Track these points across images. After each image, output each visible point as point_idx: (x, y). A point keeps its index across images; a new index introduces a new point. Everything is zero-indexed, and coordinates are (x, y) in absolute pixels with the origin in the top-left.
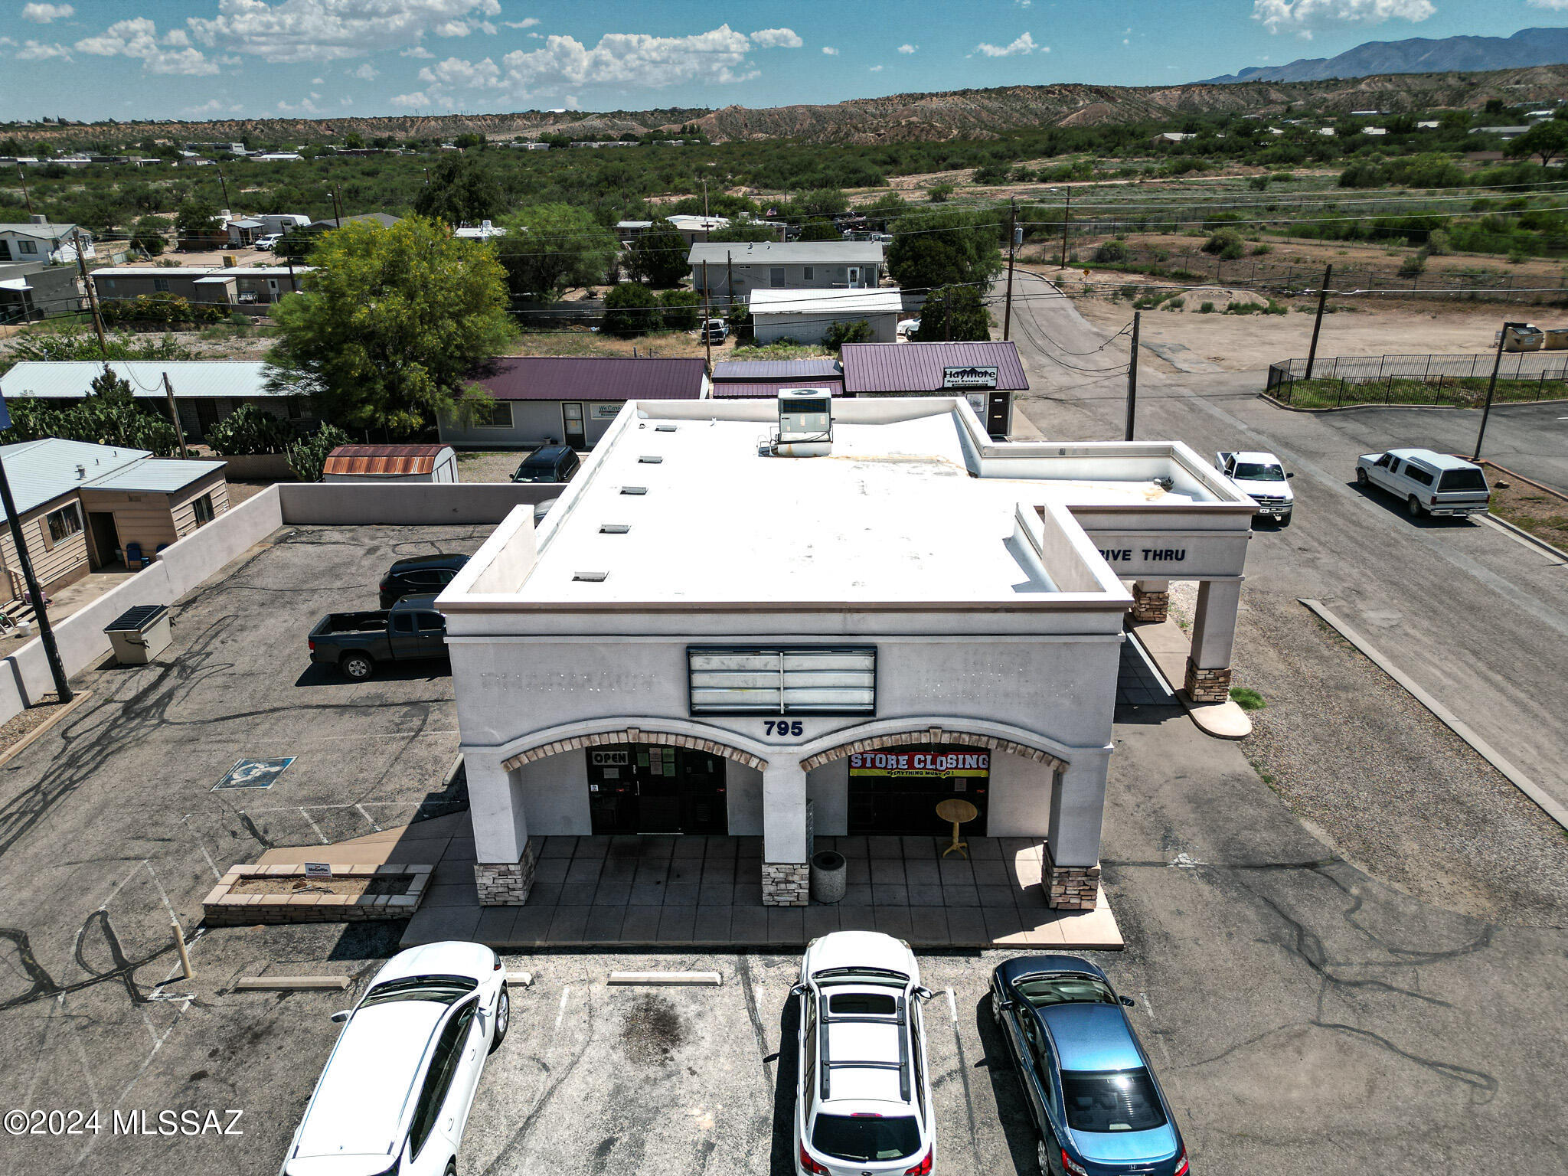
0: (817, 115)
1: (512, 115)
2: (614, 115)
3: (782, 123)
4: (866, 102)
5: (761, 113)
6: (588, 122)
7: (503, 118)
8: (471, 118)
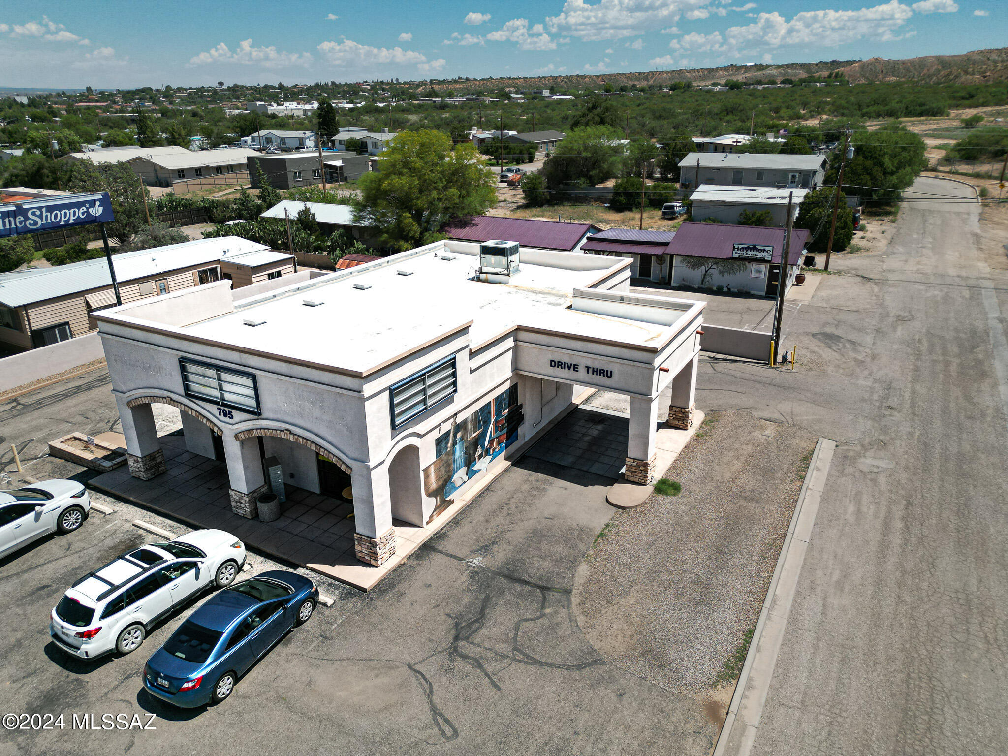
0: (943, 62)
1: (717, 68)
2: (788, 66)
3: (912, 69)
4: (991, 51)
5: (896, 62)
6: (767, 72)
7: (710, 70)
8: (689, 72)
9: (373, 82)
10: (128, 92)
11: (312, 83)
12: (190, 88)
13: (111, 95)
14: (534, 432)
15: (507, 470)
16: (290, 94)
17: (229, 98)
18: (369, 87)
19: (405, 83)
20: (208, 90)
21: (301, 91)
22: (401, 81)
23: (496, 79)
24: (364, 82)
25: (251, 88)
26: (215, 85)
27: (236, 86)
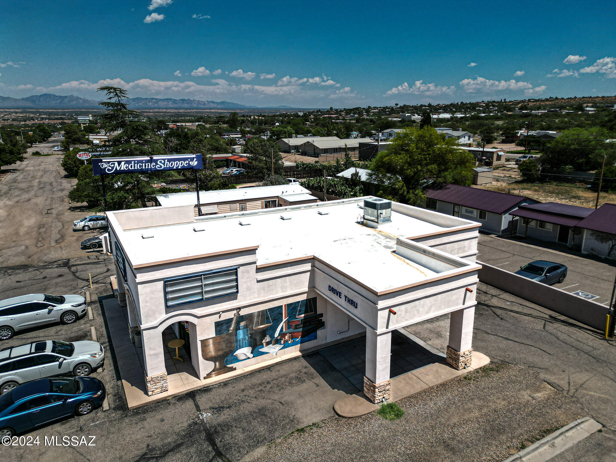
9: (488, 101)
10: (349, 110)
11: (448, 103)
12: (380, 107)
13: (341, 111)
14: (339, 337)
15: (296, 359)
16: (433, 109)
17: (398, 112)
18: (484, 105)
19: (510, 102)
20: (389, 108)
21: (441, 108)
22: (507, 100)
23: (580, 98)
24: (482, 102)
25: (413, 106)
26: (393, 105)
27: (405, 105)
